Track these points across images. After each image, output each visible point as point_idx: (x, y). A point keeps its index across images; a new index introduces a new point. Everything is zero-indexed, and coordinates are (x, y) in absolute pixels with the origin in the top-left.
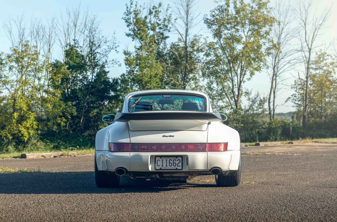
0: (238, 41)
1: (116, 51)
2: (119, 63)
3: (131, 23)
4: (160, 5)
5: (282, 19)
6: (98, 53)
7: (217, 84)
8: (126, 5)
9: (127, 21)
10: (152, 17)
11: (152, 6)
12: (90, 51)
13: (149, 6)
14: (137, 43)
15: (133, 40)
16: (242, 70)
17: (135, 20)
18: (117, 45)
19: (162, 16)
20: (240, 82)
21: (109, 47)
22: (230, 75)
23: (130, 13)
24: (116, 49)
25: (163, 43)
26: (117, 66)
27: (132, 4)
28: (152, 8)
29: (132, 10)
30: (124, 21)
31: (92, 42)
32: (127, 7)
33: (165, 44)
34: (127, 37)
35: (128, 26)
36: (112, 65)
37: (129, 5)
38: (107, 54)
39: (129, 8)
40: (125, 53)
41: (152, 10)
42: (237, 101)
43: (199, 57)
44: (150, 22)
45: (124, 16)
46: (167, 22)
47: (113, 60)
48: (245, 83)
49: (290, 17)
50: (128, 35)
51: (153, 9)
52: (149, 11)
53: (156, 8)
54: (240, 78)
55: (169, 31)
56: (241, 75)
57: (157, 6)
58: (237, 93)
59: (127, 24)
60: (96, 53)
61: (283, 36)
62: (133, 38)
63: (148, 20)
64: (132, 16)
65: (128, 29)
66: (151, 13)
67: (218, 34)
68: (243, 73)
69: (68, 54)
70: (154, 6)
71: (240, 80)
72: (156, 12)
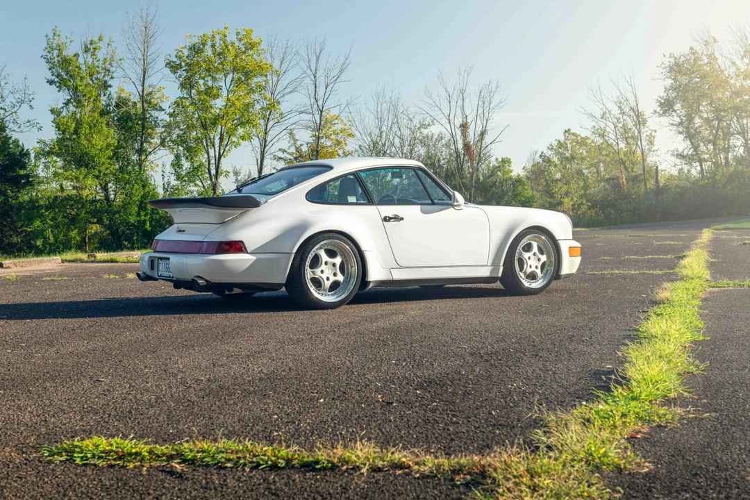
0: (216, 96)
1: (30, 106)
2: (38, 126)
3: (55, 65)
4: (100, 39)
5: (276, 66)
7: (187, 158)
8: (47, 36)
9: (48, 62)
10: (89, 56)
11: (90, 39)
13: (84, 40)
14: (64, 95)
15: (59, 91)
16: (221, 139)
17: (60, 60)
18: (31, 97)
19: (100, 55)
20: (220, 157)
21: (19, 100)
22: (205, 144)
23: (53, 49)
24: (31, 104)
26: (35, 130)
28: (89, 42)
29: (54, 45)
30: (44, 60)
32: (48, 40)
33: (110, 98)
34: (48, 84)
35: (50, 69)
36: (28, 129)
37: (51, 36)
38: (16, 109)
39: (51, 40)
40: (53, 111)
41: (89, 46)
42: (215, 184)
43: (157, 118)
44: (85, 62)
45: (44, 53)
46: (107, 63)
47: (29, 121)
48: (226, 157)
49: (288, 63)
50: (51, 82)
51: (91, 44)
52: (84, 47)
53: (95, 43)
54: (219, 151)
55: (112, 78)
56: (220, 147)
57: (96, 39)
58: (213, 172)
59: (48, 66)
61: (279, 88)
62: (60, 87)
63: (81, 60)
64: (56, 53)
65: (50, 73)
66: (86, 51)
67: (187, 84)
68: (225, 143)
70: (92, 41)
71: (219, 153)
72: (95, 49)
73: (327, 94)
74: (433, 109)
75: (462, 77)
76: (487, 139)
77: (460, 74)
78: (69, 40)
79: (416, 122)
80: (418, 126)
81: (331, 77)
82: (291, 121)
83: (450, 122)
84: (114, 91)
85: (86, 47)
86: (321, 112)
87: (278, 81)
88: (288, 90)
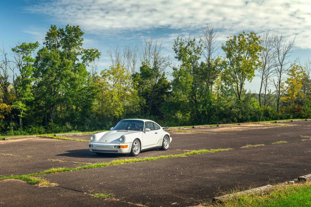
1: (169, 66)
3: (178, 51)
4: (194, 40)
6: (159, 68)
8: (175, 40)
9: (175, 50)
10: (190, 47)
11: (190, 40)
12: (154, 67)
13: (188, 41)
14: (180, 63)
15: (179, 61)
17: (180, 49)
18: (170, 63)
19: (196, 46)
20: (242, 84)
21: (166, 64)
23: (177, 45)
25: (196, 62)
27: (178, 40)
29: (178, 43)
30: (174, 49)
31: (156, 62)
32: (175, 42)
35: (176, 52)
36: (167, 75)
37: (176, 41)
38: (165, 68)
39: (176, 42)
40: (174, 69)
41: (190, 43)
42: (240, 95)
44: (189, 50)
47: (168, 72)
48: (245, 84)
50: (176, 58)
51: (190, 42)
52: (188, 44)
53: (192, 42)
54: (242, 82)
57: (192, 40)
59: (175, 52)
60: (158, 68)
62: (179, 59)
63: (187, 48)
64: (179, 46)
65: (176, 54)
66: (189, 45)
68: (244, 78)
69: (141, 69)
70: (190, 41)
72: (192, 44)
78: (184, 41)
84: (199, 62)
85: (189, 44)
86: (281, 65)
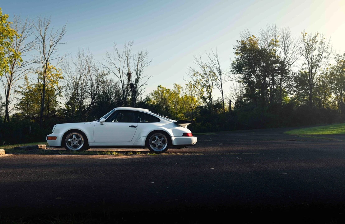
5: (19, 33)
49: (26, 33)
61: (21, 47)
73: (51, 51)
74: (111, 64)
75: (126, 48)
76: (140, 83)
77: (125, 46)
79: (100, 72)
80: (101, 74)
81: (53, 41)
82: (27, 67)
83: (120, 73)
86: (47, 61)
87: (20, 43)
88: (26, 48)
